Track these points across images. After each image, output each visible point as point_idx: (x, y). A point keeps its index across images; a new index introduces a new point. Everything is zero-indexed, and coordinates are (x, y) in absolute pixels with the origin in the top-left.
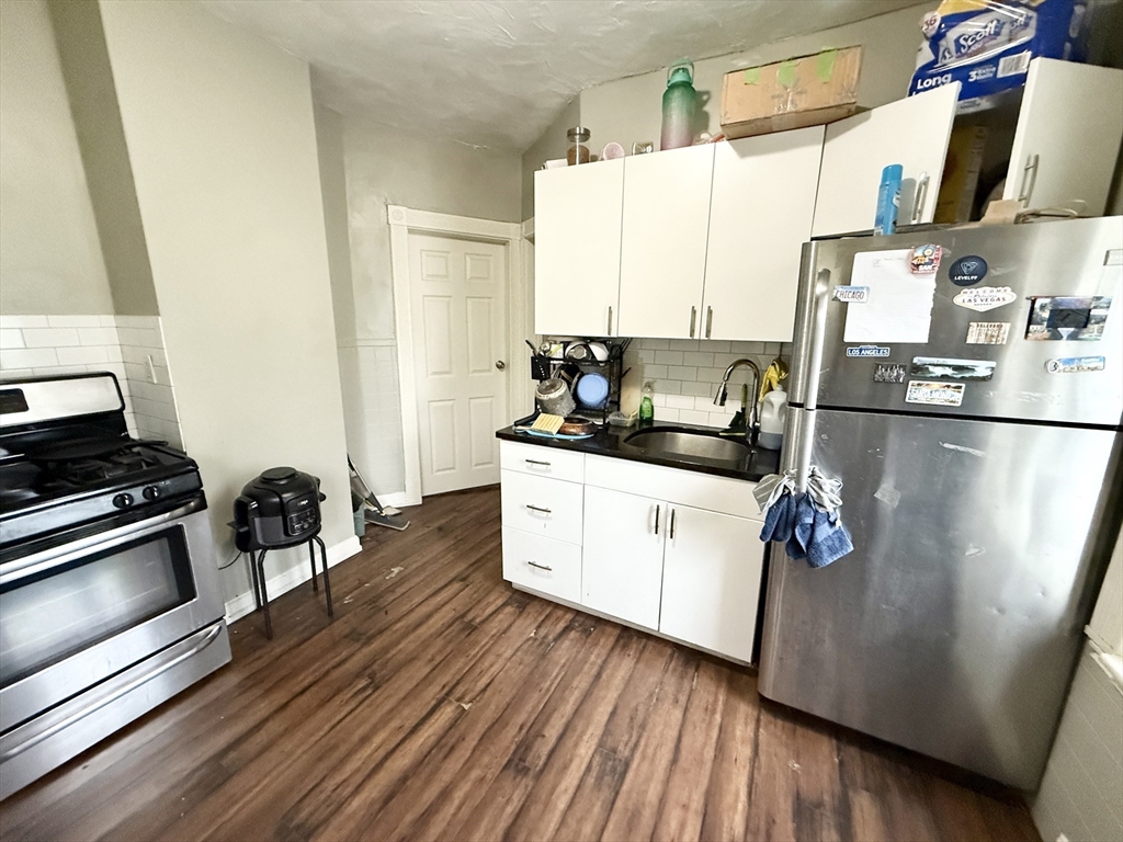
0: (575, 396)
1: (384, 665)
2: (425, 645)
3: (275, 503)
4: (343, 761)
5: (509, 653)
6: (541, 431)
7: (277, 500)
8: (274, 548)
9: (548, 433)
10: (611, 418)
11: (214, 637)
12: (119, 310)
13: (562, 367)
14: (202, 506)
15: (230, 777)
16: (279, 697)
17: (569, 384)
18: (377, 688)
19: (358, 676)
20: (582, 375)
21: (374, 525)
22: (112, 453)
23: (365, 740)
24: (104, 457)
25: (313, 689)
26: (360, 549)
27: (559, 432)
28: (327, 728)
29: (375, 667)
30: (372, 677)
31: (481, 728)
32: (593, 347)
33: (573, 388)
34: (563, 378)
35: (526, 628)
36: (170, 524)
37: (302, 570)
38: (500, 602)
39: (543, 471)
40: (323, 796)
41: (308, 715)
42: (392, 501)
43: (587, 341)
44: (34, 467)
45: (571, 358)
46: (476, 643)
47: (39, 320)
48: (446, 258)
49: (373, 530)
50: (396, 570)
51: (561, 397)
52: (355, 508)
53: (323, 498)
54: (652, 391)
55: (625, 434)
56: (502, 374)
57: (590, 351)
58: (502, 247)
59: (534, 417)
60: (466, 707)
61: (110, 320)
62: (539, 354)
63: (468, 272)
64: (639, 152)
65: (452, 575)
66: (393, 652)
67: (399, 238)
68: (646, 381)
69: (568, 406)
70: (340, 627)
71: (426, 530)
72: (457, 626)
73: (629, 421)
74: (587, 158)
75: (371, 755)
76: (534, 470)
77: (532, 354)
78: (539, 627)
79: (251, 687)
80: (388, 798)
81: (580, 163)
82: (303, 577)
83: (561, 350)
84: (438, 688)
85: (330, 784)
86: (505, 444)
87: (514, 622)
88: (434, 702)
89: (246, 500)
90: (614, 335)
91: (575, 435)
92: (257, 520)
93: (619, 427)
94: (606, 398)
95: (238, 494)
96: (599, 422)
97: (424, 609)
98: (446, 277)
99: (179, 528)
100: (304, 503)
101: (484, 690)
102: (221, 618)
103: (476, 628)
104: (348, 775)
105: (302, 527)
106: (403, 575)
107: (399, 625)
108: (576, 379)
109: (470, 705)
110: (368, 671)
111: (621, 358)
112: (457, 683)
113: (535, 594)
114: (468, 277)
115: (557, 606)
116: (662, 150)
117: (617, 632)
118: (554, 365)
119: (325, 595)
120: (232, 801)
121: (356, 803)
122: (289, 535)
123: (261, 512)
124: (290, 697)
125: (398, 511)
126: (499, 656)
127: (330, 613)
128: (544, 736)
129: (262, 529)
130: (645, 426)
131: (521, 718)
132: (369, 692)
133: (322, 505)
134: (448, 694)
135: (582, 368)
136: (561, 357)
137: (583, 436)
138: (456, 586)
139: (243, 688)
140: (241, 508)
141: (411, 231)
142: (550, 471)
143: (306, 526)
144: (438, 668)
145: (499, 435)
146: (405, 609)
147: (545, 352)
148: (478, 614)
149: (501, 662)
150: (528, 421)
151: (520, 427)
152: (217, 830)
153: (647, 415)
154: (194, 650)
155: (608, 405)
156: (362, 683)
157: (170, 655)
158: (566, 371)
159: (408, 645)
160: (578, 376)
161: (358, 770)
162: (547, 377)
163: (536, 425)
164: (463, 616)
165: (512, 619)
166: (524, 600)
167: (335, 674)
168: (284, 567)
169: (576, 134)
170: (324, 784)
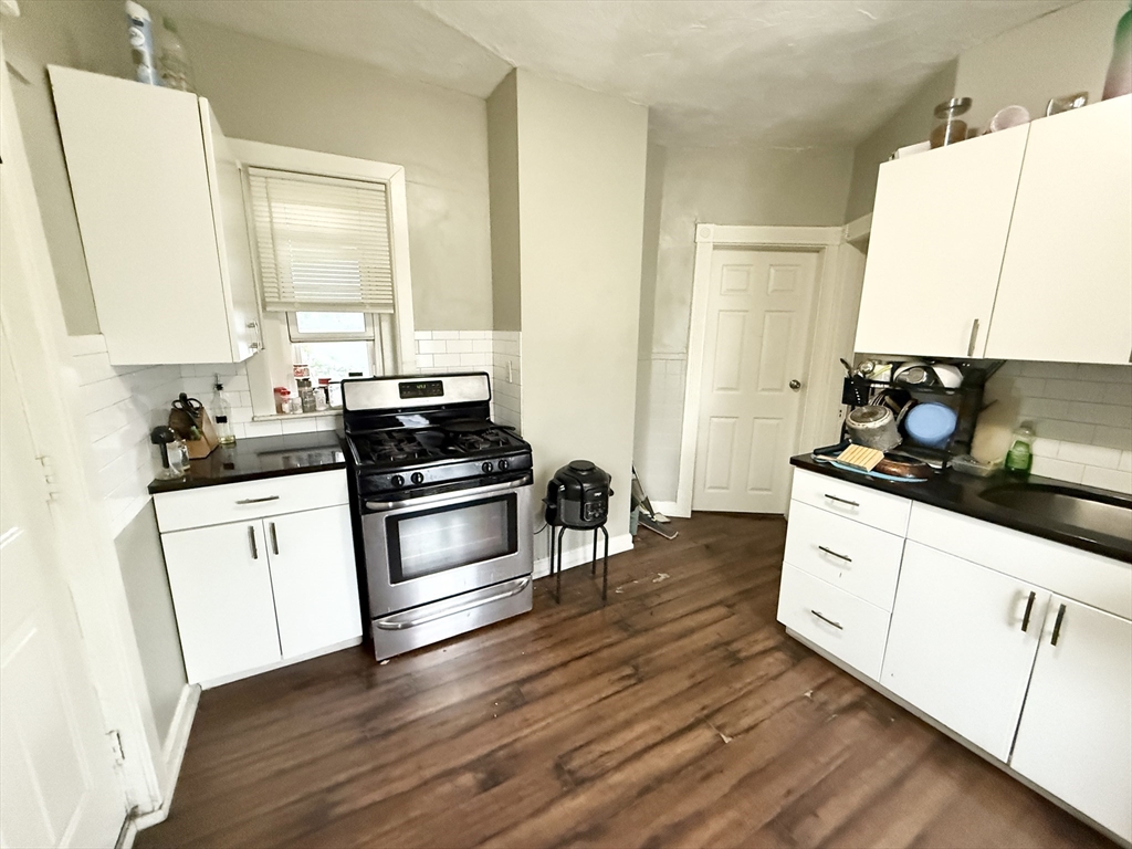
0: (902, 429)
1: (648, 662)
2: (687, 658)
3: (577, 490)
4: (610, 733)
5: (778, 703)
6: (849, 465)
7: (579, 487)
8: (573, 527)
9: (859, 468)
10: (956, 462)
11: (523, 588)
12: (495, 328)
13: (886, 392)
14: (530, 482)
15: (526, 703)
16: (562, 655)
17: (896, 413)
18: (640, 681)
19: (624, 662)
20: (915, 404)
21: (646, 528)
22: (484, 431)
23: (628, 724)
24: (479, 433)
25: (587, 658)
26: (631, 546)
27: (874, 470)
28: (596, 697)
29: (641, 660)
30: (636, 668)
31: (741, 769)
32: (939, 370)
33: (900, 417)
34: (887, 405)
35: (799, 684)
36: (511, 491)
37: (585, 552)
38: (770, 643)
39: (846, 511)
40: (590, 757)
41: (581, 680)
42: (664, 509)
43: (928, 363)
44: (442, 435)
45: (903, 383)
46: (739, 677)
47: (453, 334)
48: (748, 273)
49: (644, 532)
50: (663, 576)
51: (883, 428)
52: (632, 509)
53: (612, 493)
54: (1034, 434)
55: (980, 487)
56: (796, 395)
57: (933, 376)
58: (815, 255)
59: (843, 446)
60: (727, 740)
61: (490, 334)
62: (857, 375)
63: (771, 283)
64: (1057, 110)
65: (718, 598)
66: (657, 653)
67: (704, 255)
68: (1021, 419)
69: (892, 440)
70: (611, 613)
71: (693, 545)
72: (719, 653)
73: (987, 469)
74: (961, 134)
75: (631, 742)
76: (835, 507)
77: (846, 375)
78: (819, 688)
79: (542, 638)
80: (645, 790)
81: (950, 142)
82: (585, 558)
83: (889, 372)
84: (699, 707)
85: (598, 749)
86: (799, 473)
87: (784, 672)
88: (692, 720)
89: (557, 482)
90: (977, 355)
91: (899, 475)
92: (563, 500)
93: (969, 475)
94: (952, 436)
95: (552, 478)
96: (936, 465)
97: (690, 622)
98: (745, 290)
99: (515, 495)
100: (599, 494)
101: (748, 730)
102: (529, 574)
103: (740, 661)
104: (613, 748)
105: (594, 515)
106: (670, 581)
107: (663, 630)
108: (906, 408)
109: (730, 739)
110: (633, 662)
111: (982, 387)
112: (719, 710)
113: (815, 649)
114: (770, 290)
115: (842, 673)
116: (1105, 98)
117: (931, 738)
118: (874, 389)
119: (602, 579)
120: (527, 723)
121: (617, 778)
122: (583, 519)
123: (566, 495)
124: (569, 658)
125: (667, 520)
126: (765, 702)
127: (604, 597)
128: (816, 816)
129: (566, 511)
130: (1013, 480)
131: (790, 781)
132: (633, 681)
133: (610, 498)
134: (708, 717)
135: (915, 395)
136: (888, 380)
137: (910, 478)
138: (722, 610)
139: (539, 635)
140: (553, 487)
141: (716, 247)
142: (857, 513)
143: (597, 515)
144: (699, 687)
145: (795, 462)
146: (670, 615)
147: (864, 373)
148: (745, 648)
149: (768, 709)
150: (832, 451)
151: (821, 457)
152: (515, 741)
153: (1018, 465)
154: (510, 593)
155: (953, 444)
156: (628, 671)
157: (494, 592)
158: (891, 398)
159: (670, 652)
160: (909, 404)
161: (619, 749)
162: (864, 403)
163: (845, 456)
164: (728, 643)
165: (783, 668)
166: (800, 652)
167: (605, 653)
168: (573, 546)
169: (949, 108)
170: (593, 747)
